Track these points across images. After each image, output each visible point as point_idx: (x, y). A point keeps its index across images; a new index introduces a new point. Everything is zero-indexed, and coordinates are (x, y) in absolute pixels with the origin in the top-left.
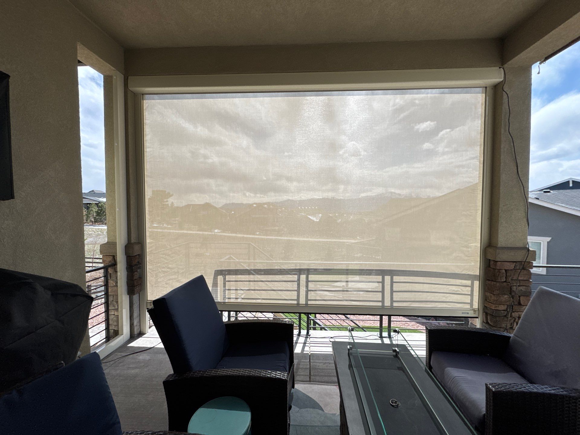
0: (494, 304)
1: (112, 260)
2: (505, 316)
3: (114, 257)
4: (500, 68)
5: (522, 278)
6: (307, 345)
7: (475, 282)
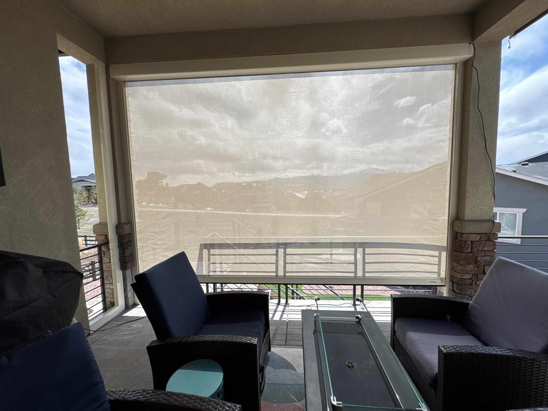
0: (460, 273)
1: (105, 239)
2: (470, 284)
3: (106, 236)
4: (470, 44)
5: (486, 249)
6: (285, 312)
7: (442, 252)
